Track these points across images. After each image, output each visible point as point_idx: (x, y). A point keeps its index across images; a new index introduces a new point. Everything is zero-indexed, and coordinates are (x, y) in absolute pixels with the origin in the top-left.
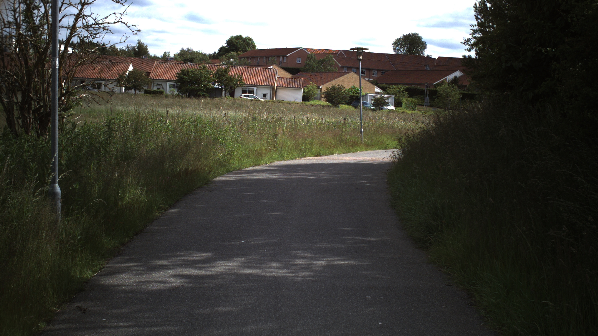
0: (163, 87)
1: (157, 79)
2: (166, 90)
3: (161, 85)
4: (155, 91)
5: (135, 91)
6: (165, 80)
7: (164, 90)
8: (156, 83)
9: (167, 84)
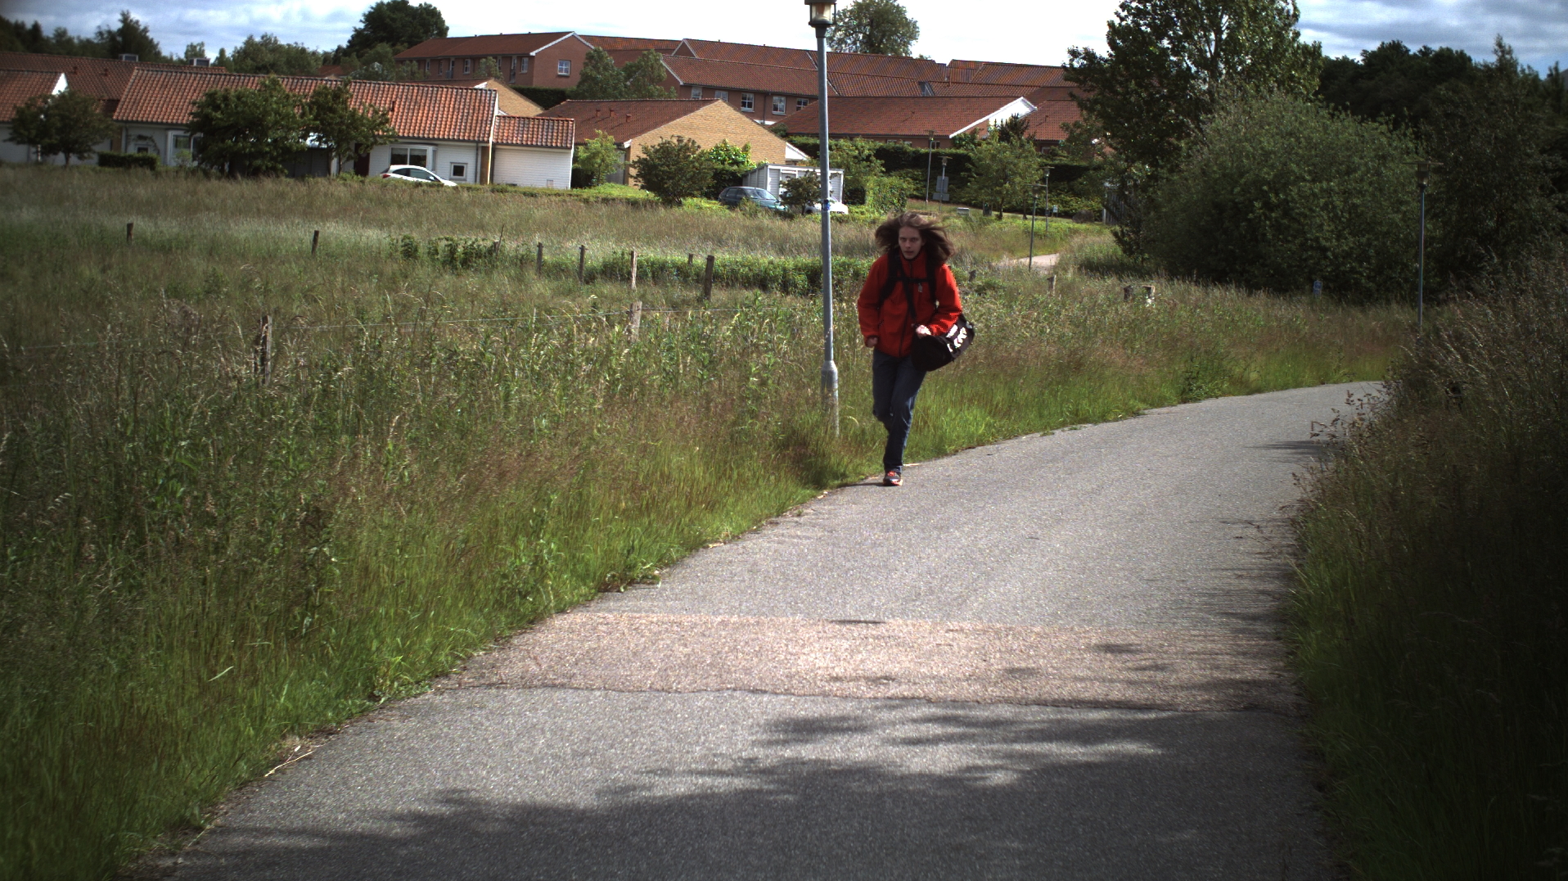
0: (155, 146)
1: (137, 122)
2: (166, 153)
3: (151, 139)
4: (130, 156)
5: (67, 159)
6: (162, 123)
7: (158, 153)
8: (134, 133)
9: (166, 136)
